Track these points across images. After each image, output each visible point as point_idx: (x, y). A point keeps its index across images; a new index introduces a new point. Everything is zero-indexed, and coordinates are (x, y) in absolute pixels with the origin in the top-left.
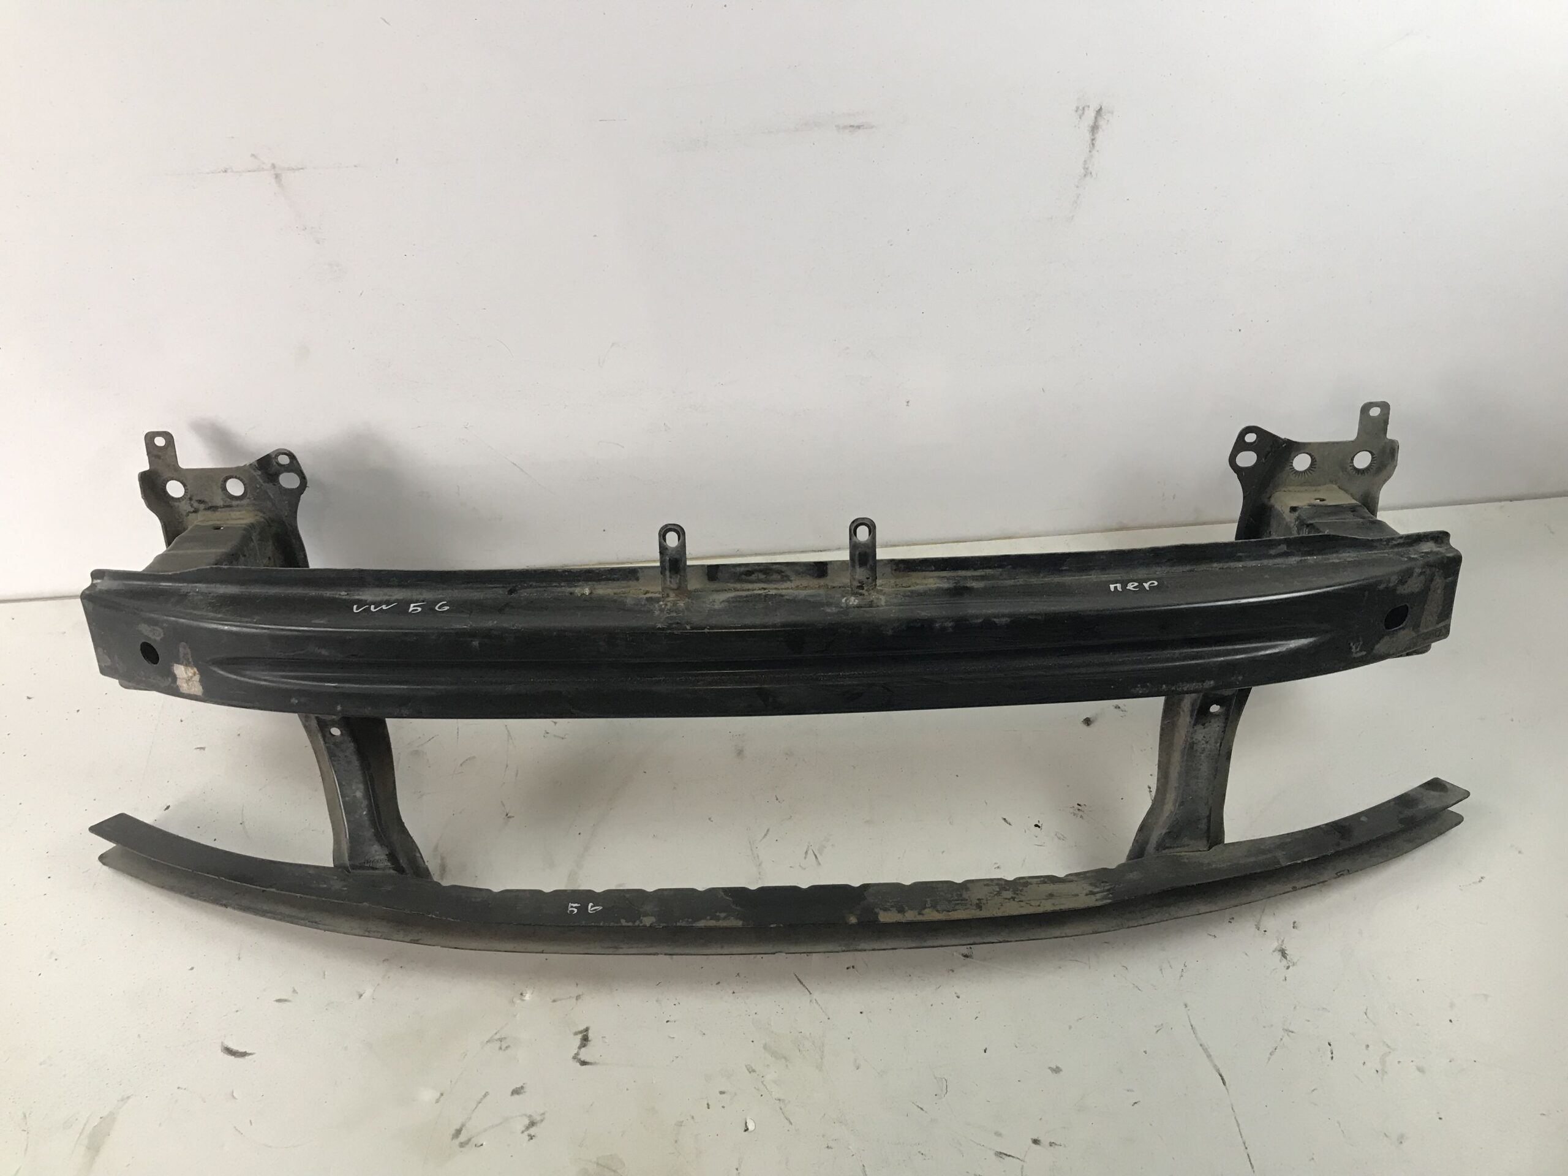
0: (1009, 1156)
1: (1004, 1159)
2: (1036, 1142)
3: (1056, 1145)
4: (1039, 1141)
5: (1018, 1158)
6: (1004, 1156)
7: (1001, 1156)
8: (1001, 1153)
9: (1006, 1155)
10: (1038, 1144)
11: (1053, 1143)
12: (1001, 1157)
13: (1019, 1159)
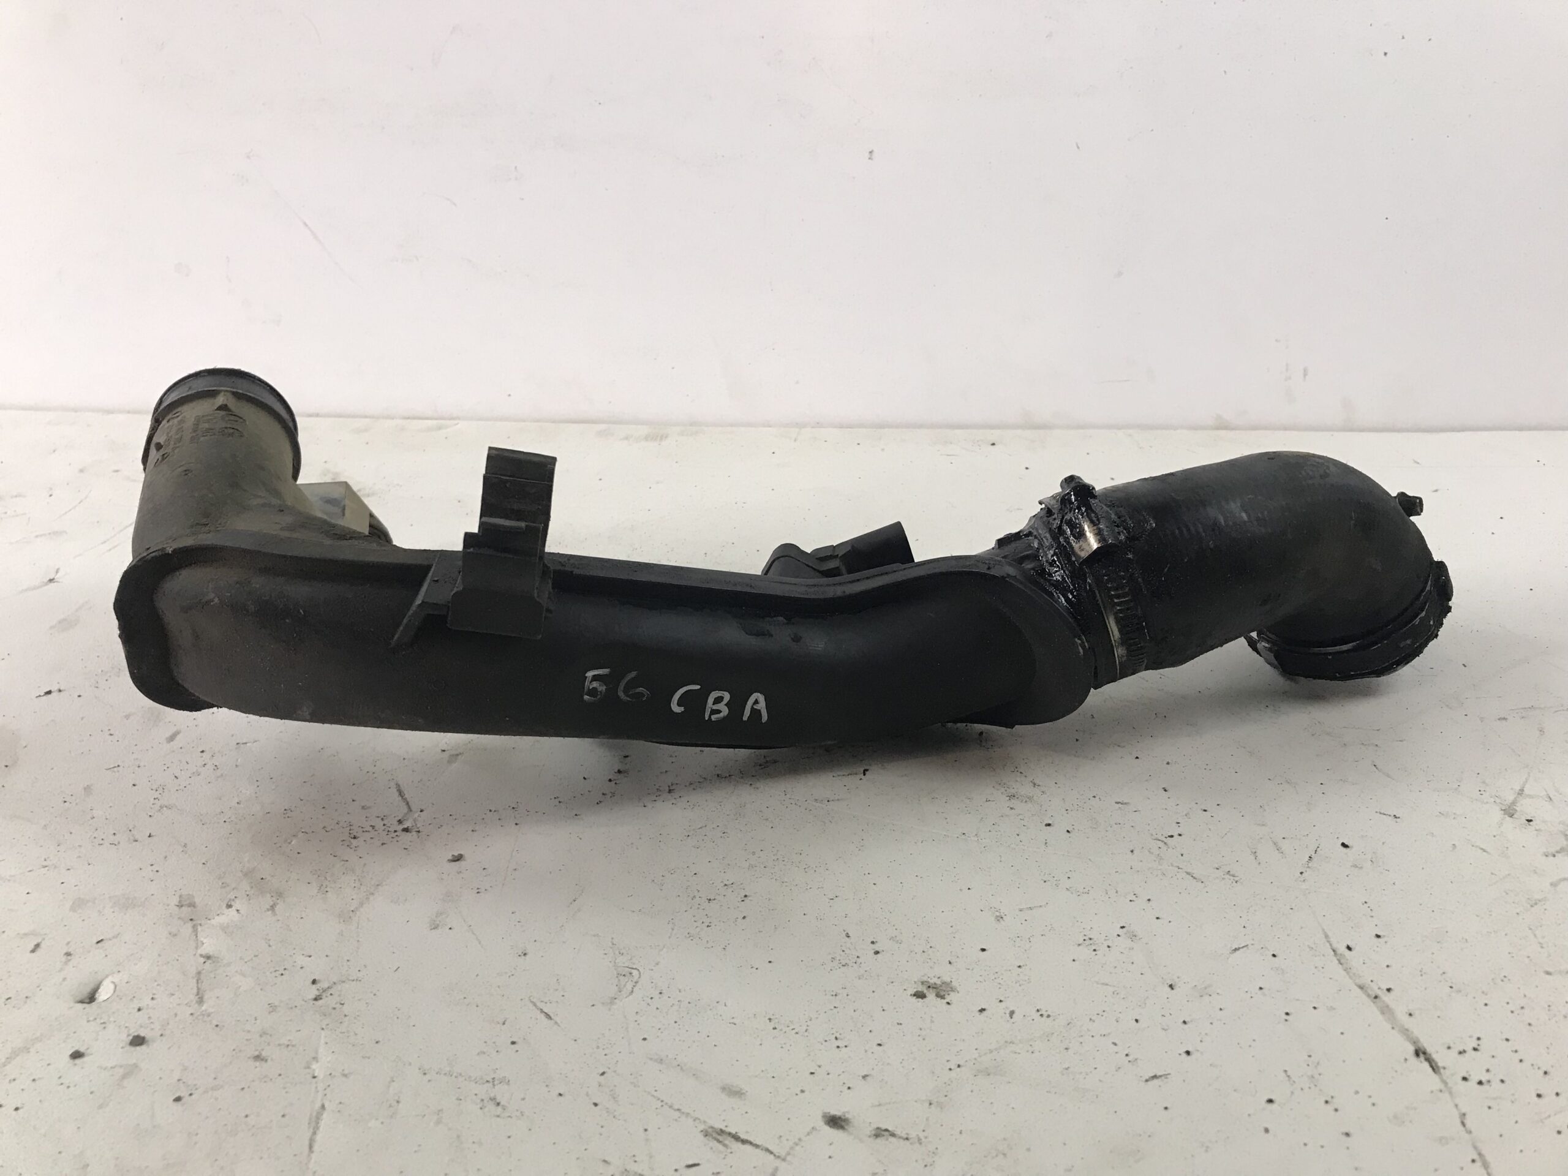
0: (744, 1142)
1: (725, 1146)
2: (835, 1122)
3: (893, 1135)
4: (846, 1121)
5: (767, 1150)
6: (729, 1141)
7: (720, 1138)
8: (722, 1132)
9: (736, 1137)
10: (842, 1127)
11: (886, 1130)
12: (719, 1141)
13: (771, 1153)
